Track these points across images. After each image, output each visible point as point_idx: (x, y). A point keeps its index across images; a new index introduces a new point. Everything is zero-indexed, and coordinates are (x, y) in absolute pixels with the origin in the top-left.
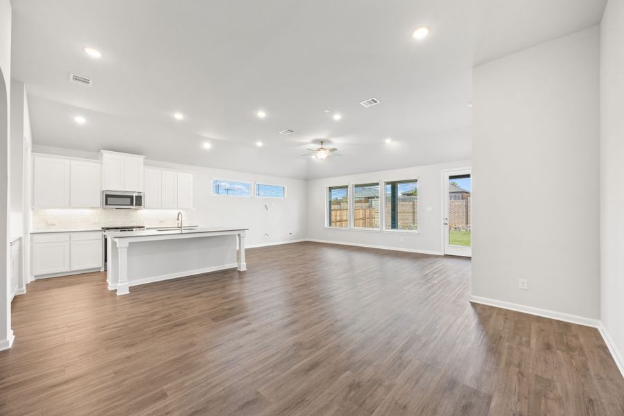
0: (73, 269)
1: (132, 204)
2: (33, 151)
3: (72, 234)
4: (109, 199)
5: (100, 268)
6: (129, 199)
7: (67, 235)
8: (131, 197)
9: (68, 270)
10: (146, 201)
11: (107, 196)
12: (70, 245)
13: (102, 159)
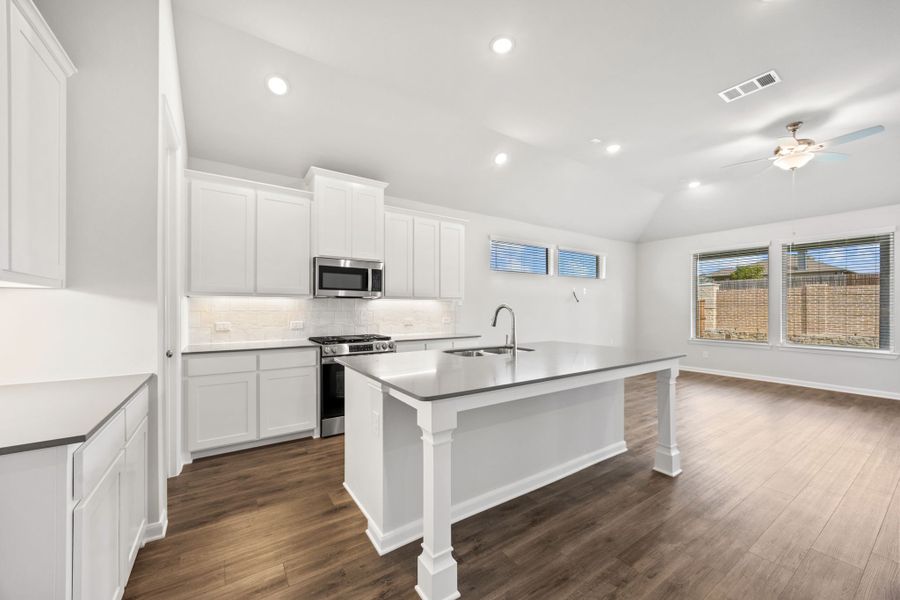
0: (262, 436)
1: (365, 287)
2: (189, 165)
3: (263, 356)
4: (325, 274)
5: (313, 430)
6: (359, 278)
7: (252, 357)
8: (364, 273)
9: (254, 438)
10: (389, 281)
11: (323, 269)
12: (258, 377)
13: (311, 189)
